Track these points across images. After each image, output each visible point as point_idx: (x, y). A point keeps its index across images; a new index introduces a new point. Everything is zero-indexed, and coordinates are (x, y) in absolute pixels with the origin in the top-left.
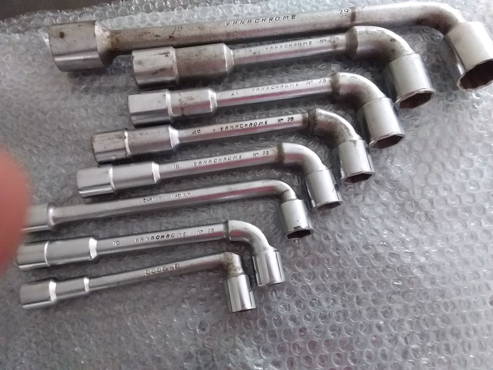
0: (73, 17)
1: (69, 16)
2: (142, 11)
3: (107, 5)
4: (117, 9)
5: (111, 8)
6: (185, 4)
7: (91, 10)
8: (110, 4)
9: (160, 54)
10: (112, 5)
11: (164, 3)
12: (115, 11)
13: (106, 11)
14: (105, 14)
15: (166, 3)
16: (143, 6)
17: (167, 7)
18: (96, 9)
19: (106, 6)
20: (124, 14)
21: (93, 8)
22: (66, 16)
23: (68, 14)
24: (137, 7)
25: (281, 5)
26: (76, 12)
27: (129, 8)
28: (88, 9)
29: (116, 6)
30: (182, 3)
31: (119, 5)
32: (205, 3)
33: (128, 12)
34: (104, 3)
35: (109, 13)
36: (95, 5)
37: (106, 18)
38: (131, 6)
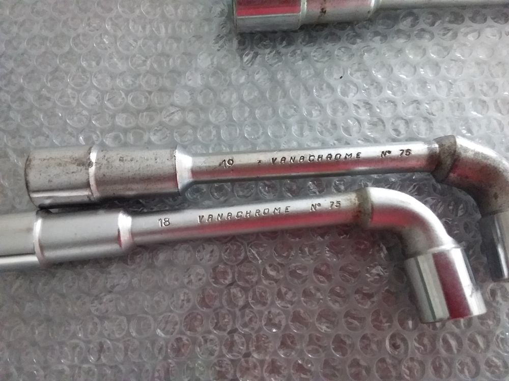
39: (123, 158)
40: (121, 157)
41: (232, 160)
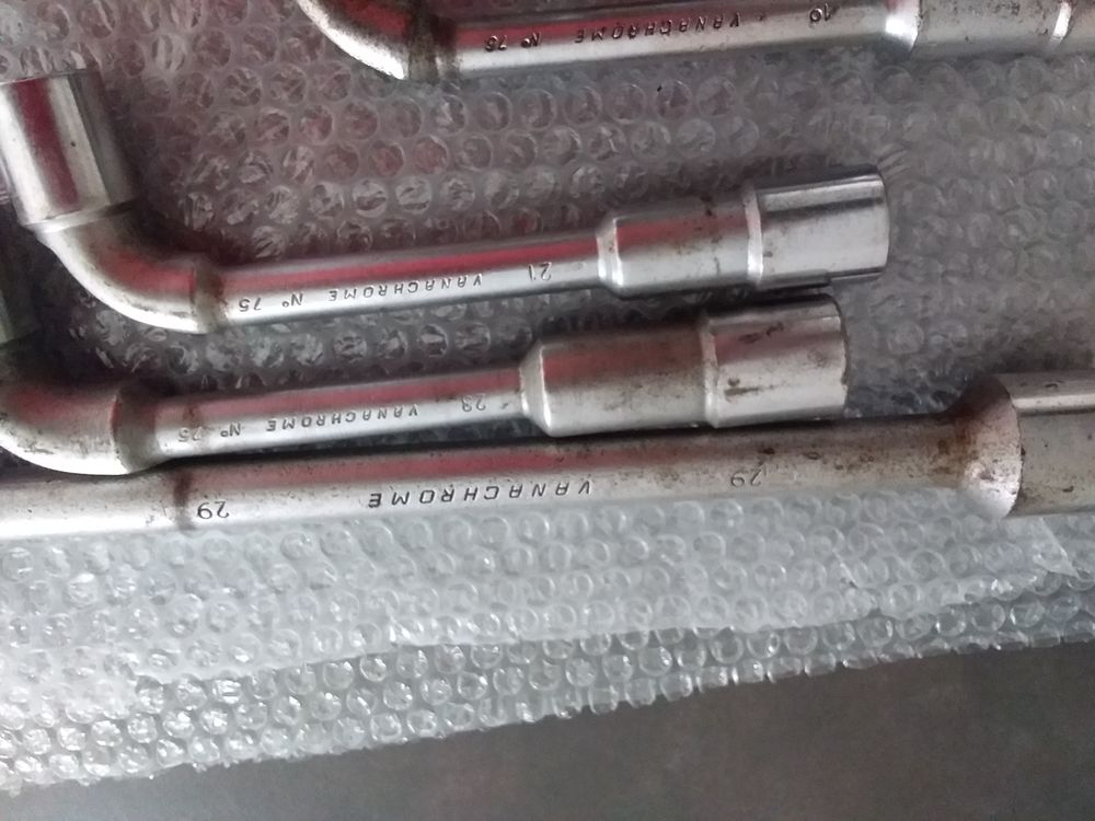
0: (954, 632)
1: (966, 633)
2: (744, 637)
3: (849, 661)
4: (820, 650)
5: (838, 654)
6: (615, 658)
7: (900, 650)
8: (840, 664)
9: (756, 390)
10: (834, 661)
11: (680, 661)
12: (825, 641)
13: (854, 645)
14: (857, 637)
15: (675, 662)
16: (740, 653)
17: (671, 649)
18: (884, 652)
19: (854, 658)
20: (800, 635)
21: (894, 655)
22: (976, 634)
23: (971, 639)
24: (757, 651)
25: (328, 642)
26: (946, 646)
27: (783, 651)
28: (910, 652)
29: (823, 659)
30: (626, 659)
31: (815, 661)
32: (555, 657)
33: (787, 640)
34: (860, 667)
35: (844, 639)
36: (889, 664)
37: (854, 624)
38: (778, 655)
39: (1013, 13)
40: (1017, 14)
41: (812, 20)
